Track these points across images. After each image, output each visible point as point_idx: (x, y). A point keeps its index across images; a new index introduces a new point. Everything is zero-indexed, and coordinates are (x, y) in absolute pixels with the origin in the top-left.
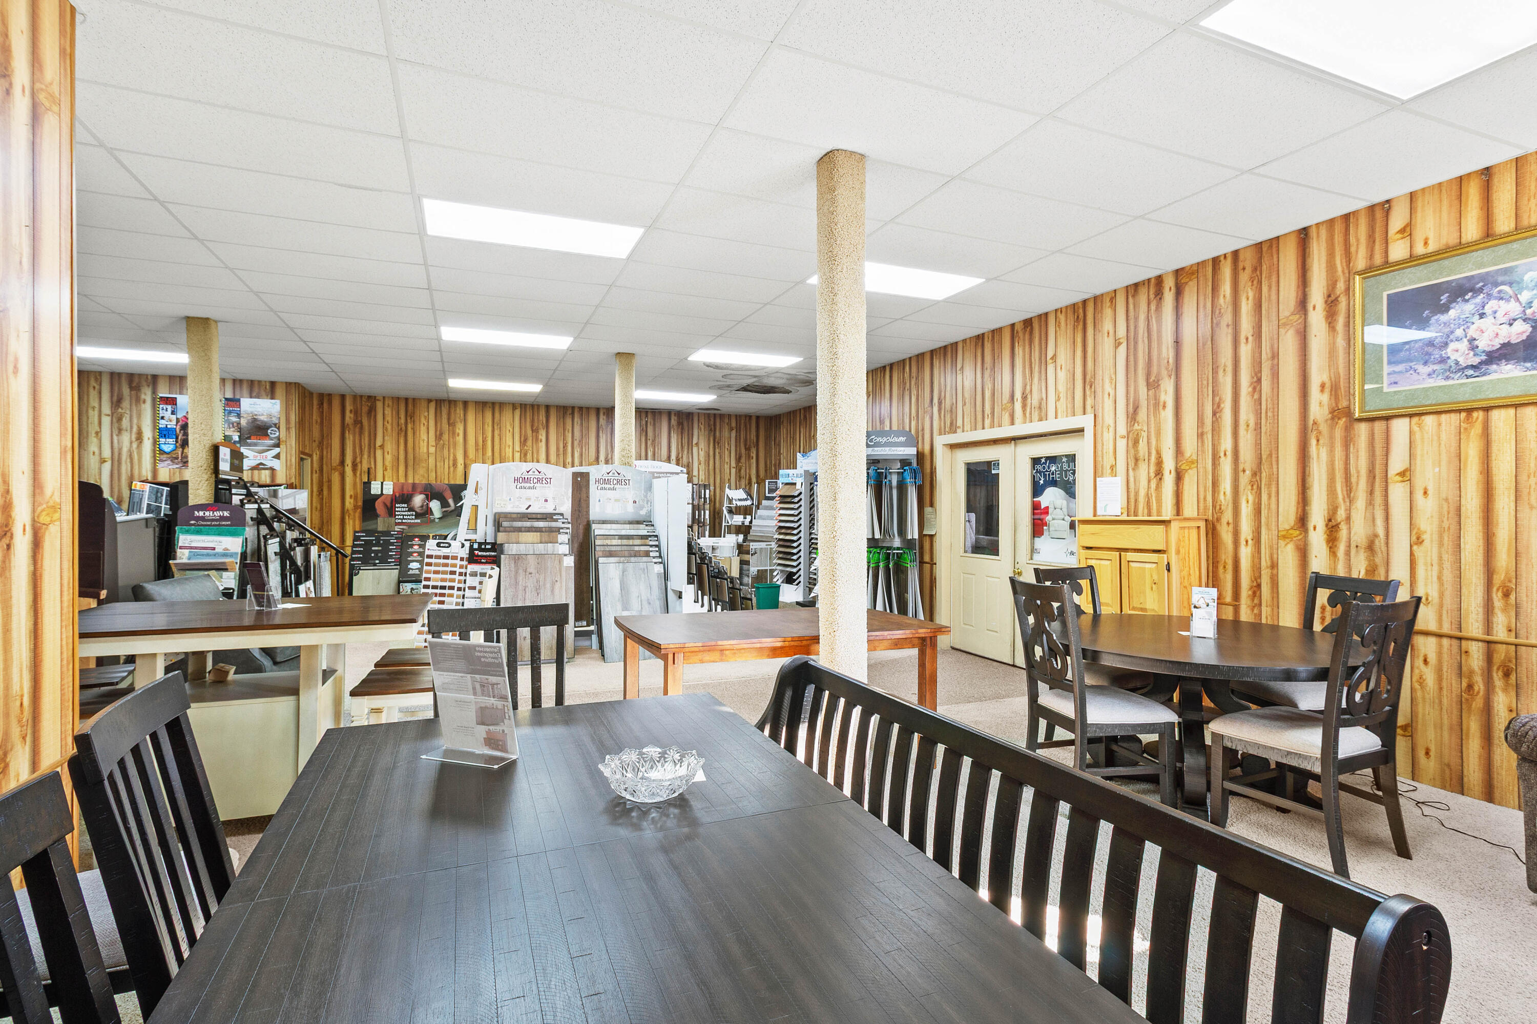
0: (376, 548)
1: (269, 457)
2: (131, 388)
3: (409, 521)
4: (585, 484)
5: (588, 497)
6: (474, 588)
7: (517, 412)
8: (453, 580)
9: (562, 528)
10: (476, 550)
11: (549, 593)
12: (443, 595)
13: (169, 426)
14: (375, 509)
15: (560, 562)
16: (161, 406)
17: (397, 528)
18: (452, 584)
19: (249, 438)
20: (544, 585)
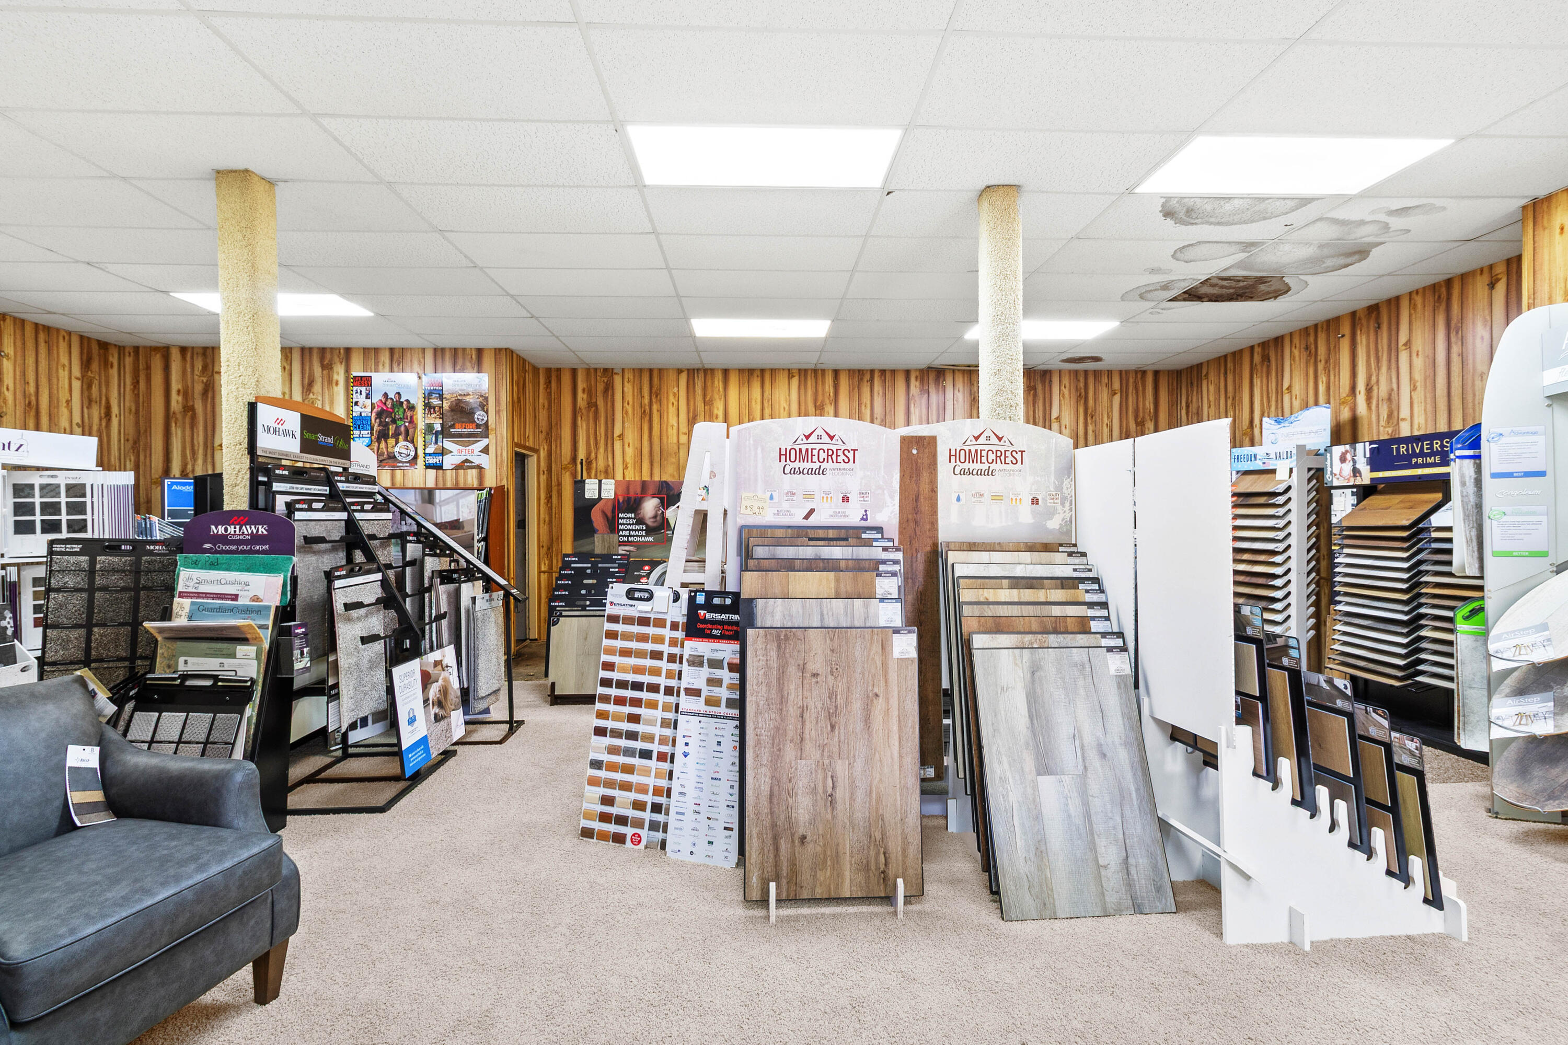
0: (590, 581)
1: (476, 452)
2: (323, 367)
3: (638, 539)
4: (926, 461)
5: (934, 490)
6: (696, 693)
7: (795, 382)
8: (656, 672)
9: (884, 562)
10: (701, 607)
11: (860, 726)
12: (636, 702)
13: (363, 414)
14: (590, 521)
15: (885, 647)
16: (355, 388)
17: (622, 550)
18: (654, 680)
19: (453, 426)
20: (848, 702)
